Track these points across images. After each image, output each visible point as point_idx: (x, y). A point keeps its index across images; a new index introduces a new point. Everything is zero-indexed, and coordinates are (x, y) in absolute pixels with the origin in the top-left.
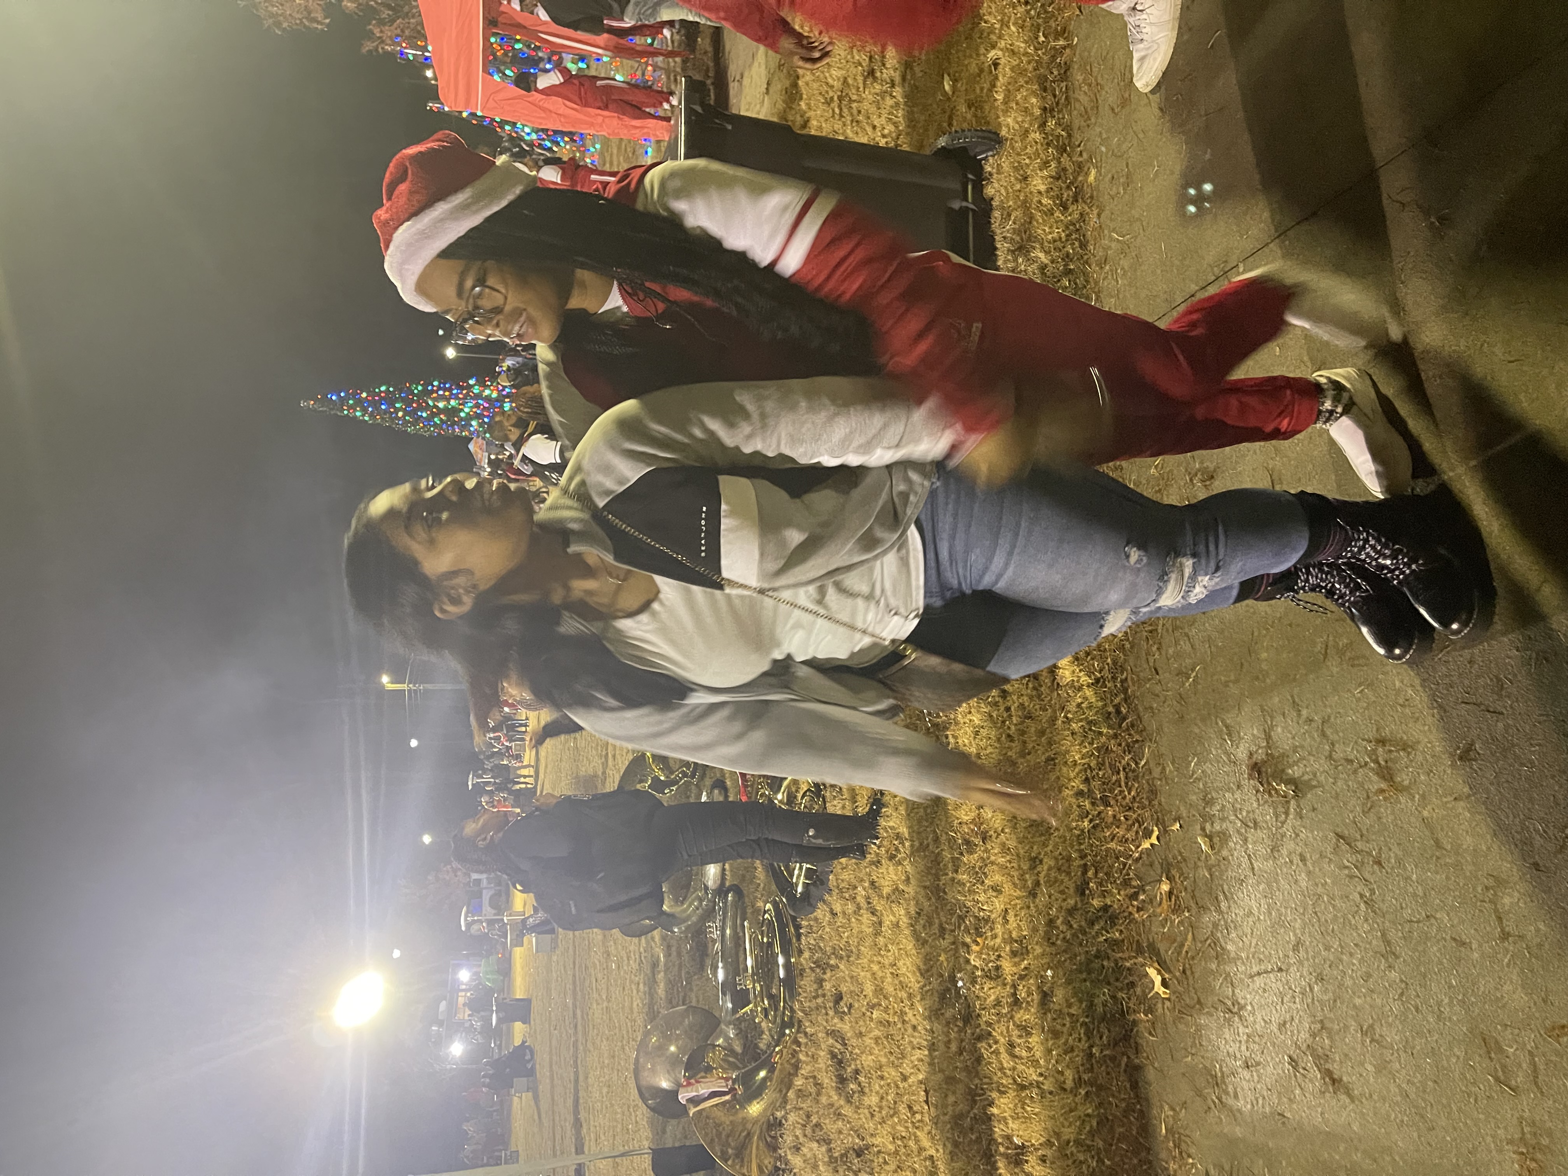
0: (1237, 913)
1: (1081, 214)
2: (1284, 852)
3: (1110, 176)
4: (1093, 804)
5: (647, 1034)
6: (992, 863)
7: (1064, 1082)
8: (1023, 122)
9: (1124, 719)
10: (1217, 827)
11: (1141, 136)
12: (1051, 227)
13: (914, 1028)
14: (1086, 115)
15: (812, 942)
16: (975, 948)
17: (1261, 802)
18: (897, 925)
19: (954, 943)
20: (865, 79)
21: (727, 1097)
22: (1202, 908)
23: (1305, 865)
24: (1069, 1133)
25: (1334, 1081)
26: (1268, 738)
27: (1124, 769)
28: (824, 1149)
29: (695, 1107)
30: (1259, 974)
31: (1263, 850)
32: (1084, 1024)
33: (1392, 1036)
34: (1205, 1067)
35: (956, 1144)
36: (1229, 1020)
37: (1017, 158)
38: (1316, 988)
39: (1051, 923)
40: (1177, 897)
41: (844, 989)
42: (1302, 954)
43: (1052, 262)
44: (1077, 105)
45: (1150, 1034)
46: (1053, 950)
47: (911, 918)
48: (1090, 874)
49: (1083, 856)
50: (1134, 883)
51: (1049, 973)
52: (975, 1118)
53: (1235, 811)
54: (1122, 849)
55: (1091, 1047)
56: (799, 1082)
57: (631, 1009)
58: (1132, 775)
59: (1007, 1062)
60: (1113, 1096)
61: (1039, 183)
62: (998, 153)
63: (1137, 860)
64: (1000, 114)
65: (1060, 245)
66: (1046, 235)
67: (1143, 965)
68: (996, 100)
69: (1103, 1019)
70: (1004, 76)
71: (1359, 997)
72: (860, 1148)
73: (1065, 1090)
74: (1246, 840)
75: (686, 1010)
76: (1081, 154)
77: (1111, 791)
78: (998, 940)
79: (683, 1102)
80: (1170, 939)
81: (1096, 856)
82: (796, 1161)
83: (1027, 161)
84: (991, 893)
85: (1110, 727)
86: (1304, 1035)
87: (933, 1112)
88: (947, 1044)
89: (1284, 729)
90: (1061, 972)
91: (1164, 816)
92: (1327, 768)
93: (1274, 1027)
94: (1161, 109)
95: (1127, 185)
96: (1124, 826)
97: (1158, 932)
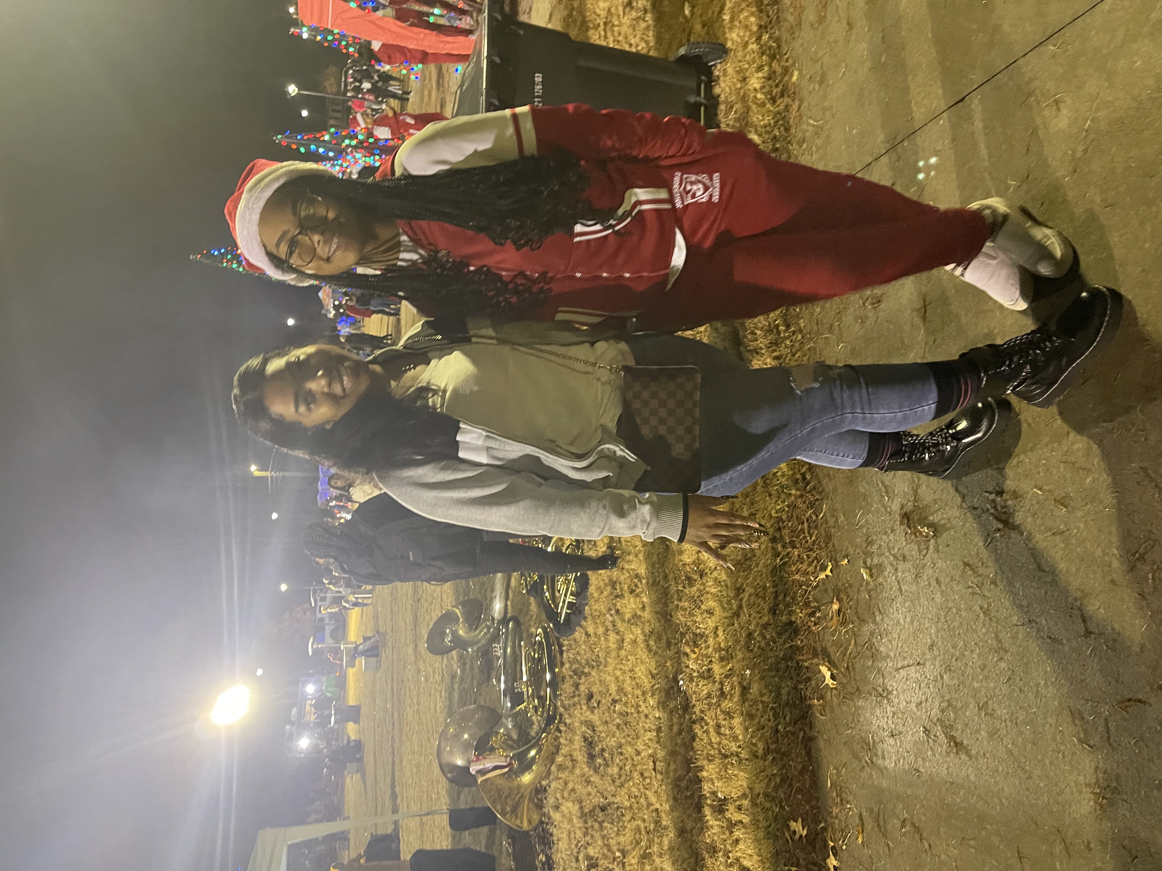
0: (887, 623)
1: (786, 106)
2: (925, 577)
3: (808, 77)
4: (783, 547)
5: (447, 726)
6: (707, 593)
7: (757, 751)
8: (744, 36)
9: (808, 483)
10: (875, 561)
11: (833, 45)
12: (763, 116)
13: (646, 716)
14: (792, 31)
15: (571, 656)
17: (909, 541)
18: (635, 641)
19: (677, 653)
20: (625, 7)
21: (506, 770)
22: (863, 621)
23: (940, 586)
24: (759, 788)
25: (957, 744)
26: (916, 493)
27: (807, 520)
28: (577, 807)
29: (482, 776)
30: (903, 667)
31: (909, 577)
32: (772, 708)
33: (1002, 711)
34: (861, 737)
35: (675, 799)
36: (880, 702)
37: (739, 64)
38: (945, 677)
39: (750, 635)
40: (844, 614)
41: (594, 689)
42: (936, 652)
43: (764, 142)
44: (785, 23)
45: (821, 715)
46: (751, 655)
47: (645, 636)
48: (781, 598)
49: (774, 586)
50: (812, 605)
51: (748, 672)
52: (690, 780)
53: (889, 549)
54: (804, 579)
55: (777, 725)
56: (559, 759)
57: (435, 710)
58: (813, 525)
59: (714, 739)
60: (793, 761)
61: (755, 82)
62: (725, 61)
63: (815, 588)
64: (727, 30)
65: (768, 129)
66: (759, 121)
67: (818, 665)
68: (724, 20)
69: (787, 704)
71: (977, 682)
72: (604, 805)
73: (757, 757)
74: (896, 570)
75: (476, 708)
76: (787, 60)
77: (798, 537)
78: (710, 649)
79: (473, 773)
80: (838, 644)
81: (785, 585)
82: (556, 816)
83: (747, 66)
84: (705, 615)
85: (798, 489)
86: (936, 711)
87: (659, 777)
88: (671, 727)
89: (928, 486)
90: (757, 671)
91: (836, 554)
92: (958, 514)
93: (913, 706)
94: (848, 24)
95: (821, 83)
96: (806, 563)
97: (829, 640)
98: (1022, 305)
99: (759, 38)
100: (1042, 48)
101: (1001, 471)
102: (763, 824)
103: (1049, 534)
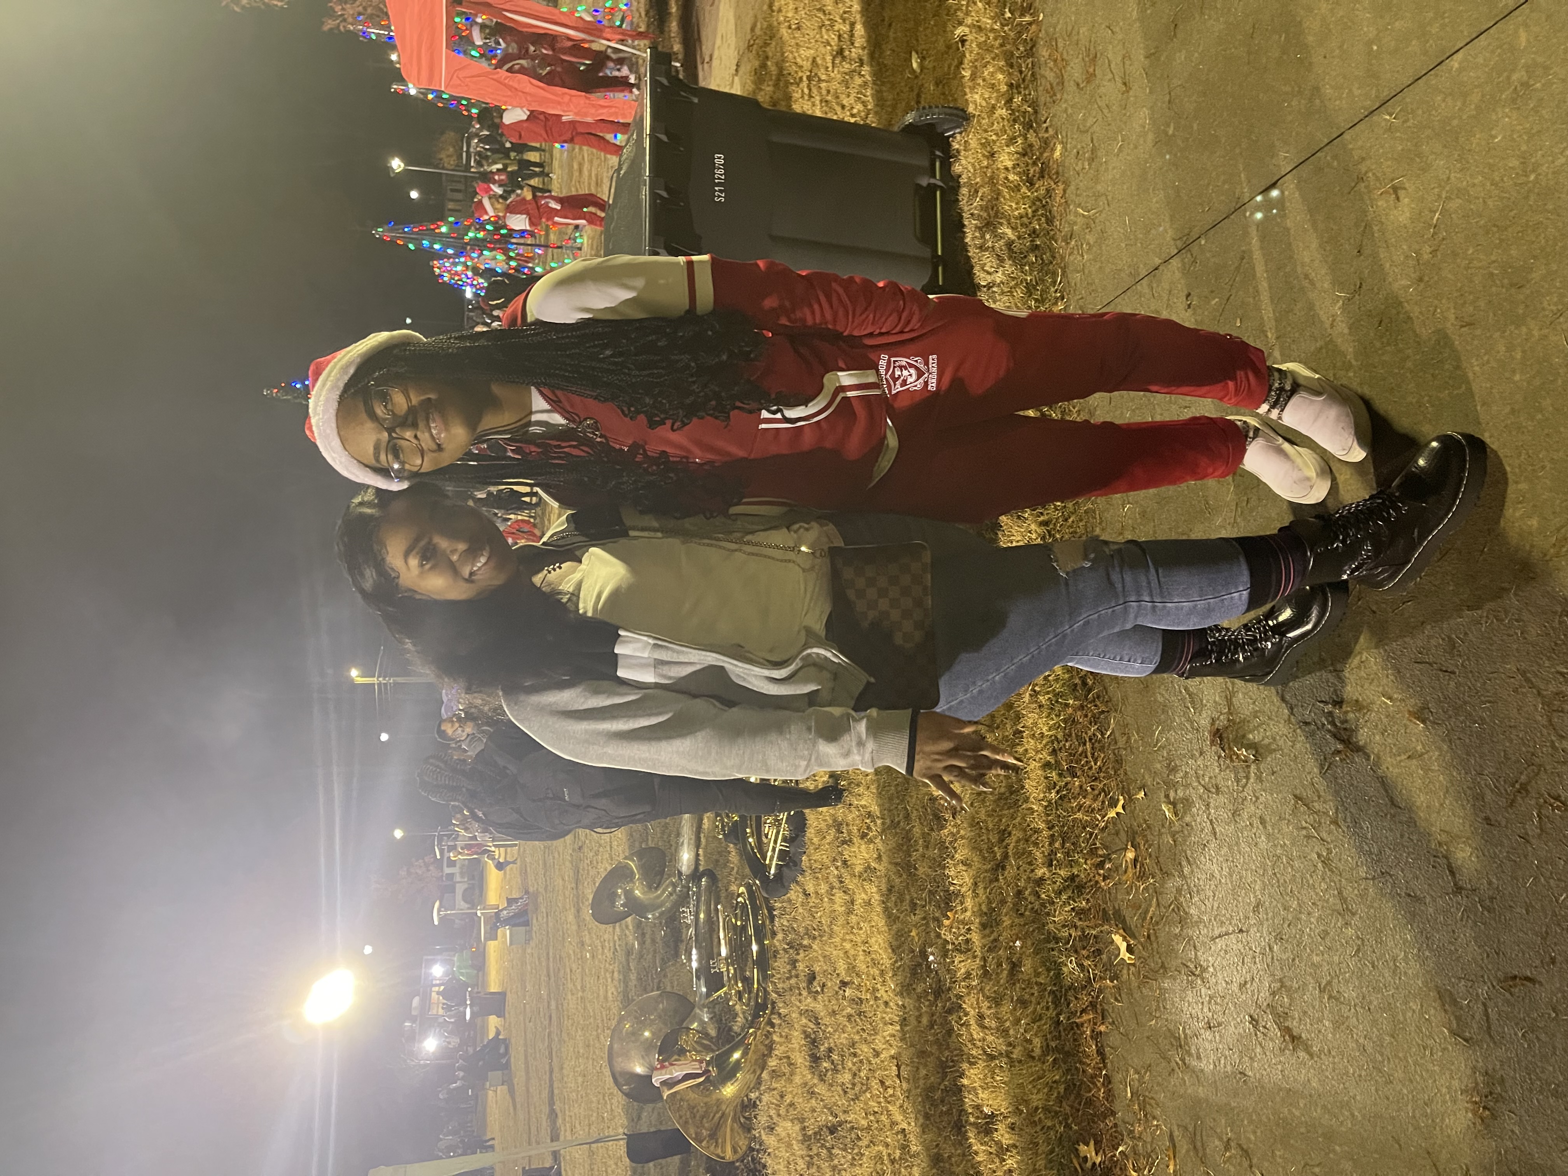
0: (1199, 878)
1: (1048, 191)
2: (1245, 815)
3: (1075, 151)
4: (1060, 775)
5: (621, 1019)
6: (962, 838)
7: (1033, 1051)
8: (990, 98)
9: (1090, 691)
10: (1180, 793)
11: (1106, 111)
12: (1017, 204)
13: (886, 1004)
14: (1052, 91)
15: (785, 923)
16: (946, 922)
17: (1223, 767)
18: (868, 903)
19: (924, 918)
20: (834, 58)
21: (702, 1079)
22: (1167, 874)
23: (1265, 827)
24: (1037, 1099)
25: (1293, 1038)
26: (1230, 704)
27: (1090, 740)
28: (797, 1128)
29: (669, 1089)
30: (1220, 936)
31: (1225, 815)
32: (1052, 992)
33: (1350, 993)
34: (1169, 1030)
35: (927, 1116)
36: (1192, 982)
37: (985, 135)
38: (1275, 948)
39: (1019, 893)
40: (1142, 865)
41: (817, 968)
42: (1263, 916)
43: (1019, 238)
44: (1043, 81)
45: (1116, 999)
46: (1021, 921)
47: (882, 895)
48: (1057, 845)
49: (1050, 827)
50: (1100, 852)
51: (1018, 943)
52: (946, 1090)
53: (1198, 778)
54: (1089, 819)
55: (1059, 1014)
56: (772, 1063)
57: (606, 998)
58: (1098, 745)
59: (977, 1033)
61: (1006, 159)
62: (965, 130)
63: (1103, 830)
64: (967, 90)
65: (1025, 220)
66: (1013, 211)
67: (1111, 932)
68: (963, 77)
69: (1070, 986)
70: (971, 52)
71: (1317, 955)
72: (833, 1125)
73: (1033, 1058)
74: (1208, 805)
75: (660, 995)
76: (1047, 130)
77: (1078, 762)
78: (968, 914)
79: (657, 1085)
80: (1135, 905)
81: (1063, 826)
82: (770, 1141)
83: (994, 137)
84: (961, 867)
85: (1076, 698)
86: (1264, 994)
87: (905, 1085)
88: (918, 1018)
89: (1244, 694)
90: (1029, 943)
91: (1128, 785)
92: (1285, 732)
93: (1235, 987)
94: (1125, 84)
95: (1092, 160)
96: (1091, 796)
97: (1124, 899)
98: (1358, 454)
99: (1010, 101)
100: (1375, 118)
101: (1338, 673)
102: (1043, 1148)
103: (1403, 757)
